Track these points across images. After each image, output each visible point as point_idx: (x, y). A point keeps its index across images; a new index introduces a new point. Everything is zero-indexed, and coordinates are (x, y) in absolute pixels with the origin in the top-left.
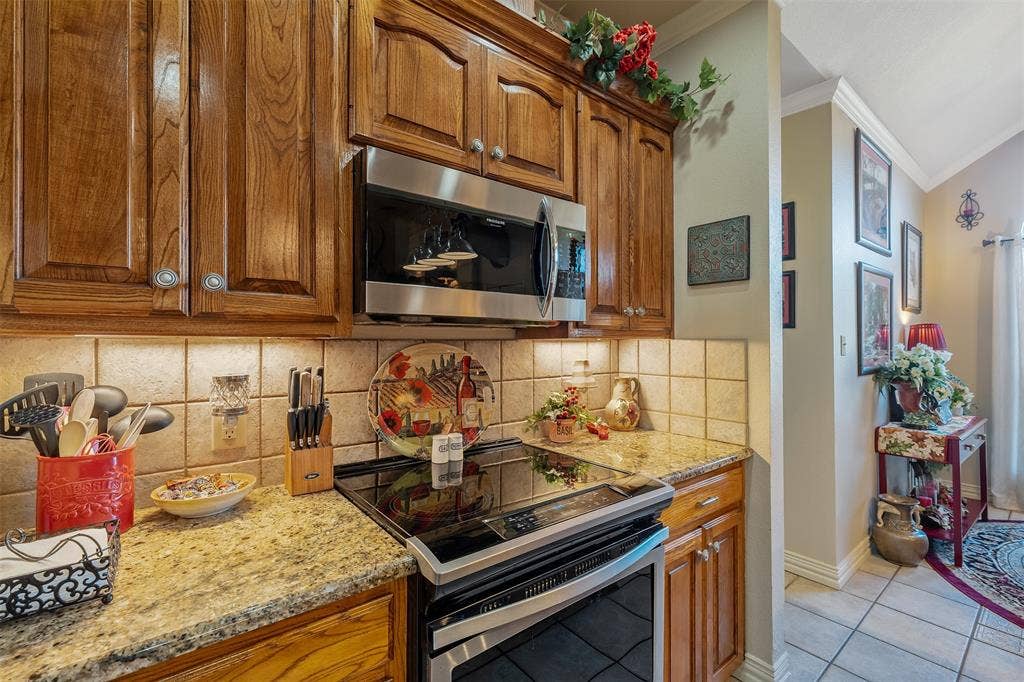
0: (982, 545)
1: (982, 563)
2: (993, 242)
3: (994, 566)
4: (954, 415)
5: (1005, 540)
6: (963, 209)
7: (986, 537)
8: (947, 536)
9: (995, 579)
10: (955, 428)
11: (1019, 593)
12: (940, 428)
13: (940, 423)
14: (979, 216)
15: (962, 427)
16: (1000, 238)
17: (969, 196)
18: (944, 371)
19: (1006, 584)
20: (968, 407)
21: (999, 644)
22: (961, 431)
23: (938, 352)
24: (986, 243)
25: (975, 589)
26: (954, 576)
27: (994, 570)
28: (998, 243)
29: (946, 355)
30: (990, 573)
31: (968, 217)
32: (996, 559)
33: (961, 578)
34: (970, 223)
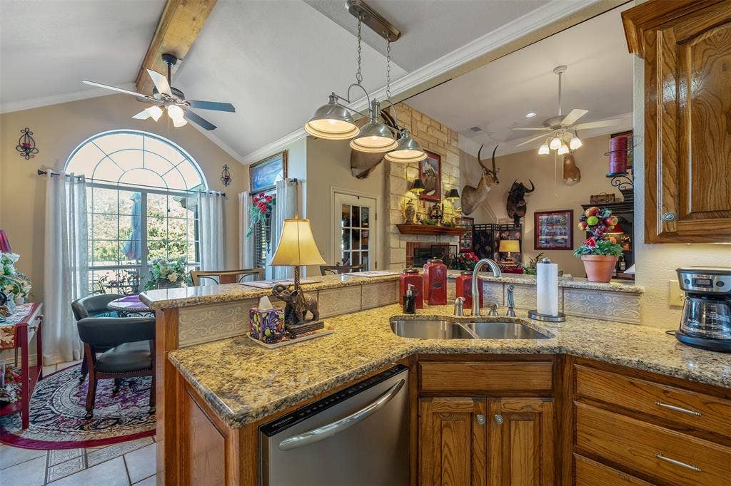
0: (41, 400)
1: (43, 415)
2: (46, 173)
3: (53, 412)
4: (17, 305)
5: (56, 387)
6: (22, 141)
7: (43, 392)
8: (14, 409)
9: (55, 422)
10: (21, 316)
11: (72, 423)
12: (8, 319)
13: (8, 315)
14: (35, 151)
15: (26, 314)
16: (51, 171)
17: (27, 133)
18: (13, 270)
19: (63, 421)
20: (27, 296)
21: (66, 472)
22: (28, 317)
23: (7, 255)
24: (40, 173)
25: (42, 439)
26: (23, 439)
27: (53, 415)
28: (49, 174)
29: (14, 257)
30: (50, 419)
31: (26, 149)
32: (53, 405)
33: (30, 437)
34: (27, 154)
